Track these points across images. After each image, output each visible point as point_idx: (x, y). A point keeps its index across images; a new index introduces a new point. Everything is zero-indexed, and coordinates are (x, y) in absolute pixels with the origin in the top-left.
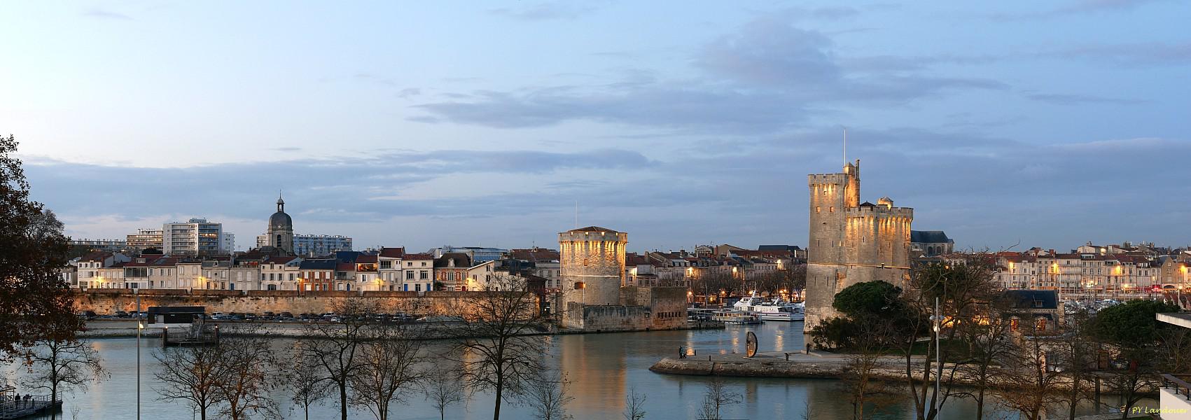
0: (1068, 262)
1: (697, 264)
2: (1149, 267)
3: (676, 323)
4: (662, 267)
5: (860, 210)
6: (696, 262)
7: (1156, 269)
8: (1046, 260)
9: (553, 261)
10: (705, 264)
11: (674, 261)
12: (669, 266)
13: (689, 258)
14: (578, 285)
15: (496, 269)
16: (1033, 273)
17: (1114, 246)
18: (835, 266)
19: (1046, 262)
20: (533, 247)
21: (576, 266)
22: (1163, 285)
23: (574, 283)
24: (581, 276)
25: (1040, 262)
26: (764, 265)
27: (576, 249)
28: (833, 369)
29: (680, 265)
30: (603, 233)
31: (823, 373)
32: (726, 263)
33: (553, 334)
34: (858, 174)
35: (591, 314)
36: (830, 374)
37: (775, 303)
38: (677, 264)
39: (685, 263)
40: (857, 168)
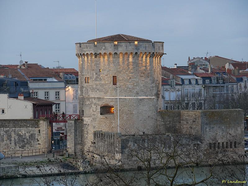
1: (211, 81)
4: (169, 85)
6: (210, 78)
9: (49, 80)
10: (221, 81)
11: (184, 77)
12: (177, 84)
13: (201, 74)
14: (106, 110)
20: (21, 61)
23: (99, 108)
24: (108, 98)
27: (102, 64)
29: (190, 83)
30: (136, 43)
38: (187, 82)
39: (197, 80)
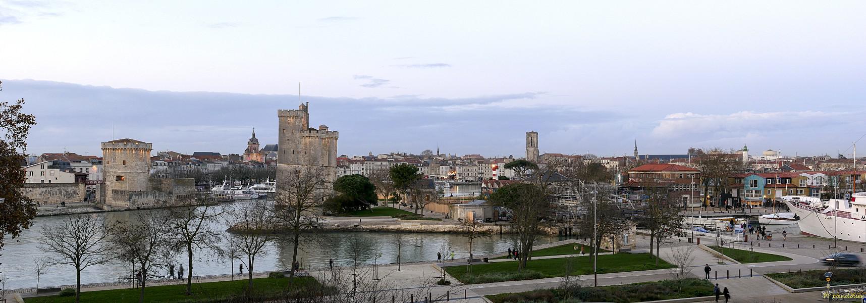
0: (381, 164)
2: (422, 166)
3: (187, 202)
5: (310, 132)
7: (426, 167)
8: (370, 162)
9: (82, 162)
11: (157, 162)
12: (154, 165)
14: (119, 178)
15: (49, 167)
16: (363, 169)
17: (398, 154)
18: (294, 165)
19: (370, 163)
21: (117, 165)
22: (430, 176)
23: (115, 177)
24: (120, 172)
25: (367, 163)
26: (213, 164)
27: (117, 154)
28: (348, 226)
30: (137, 143)
31: (343, 228)
32: (190, 163)
33: (108, 211)
34: (307, 111)
35: (134, 197)
36: (347, 229)
37: (240, 188)
38: (159, 164)
40: (307, 107)
